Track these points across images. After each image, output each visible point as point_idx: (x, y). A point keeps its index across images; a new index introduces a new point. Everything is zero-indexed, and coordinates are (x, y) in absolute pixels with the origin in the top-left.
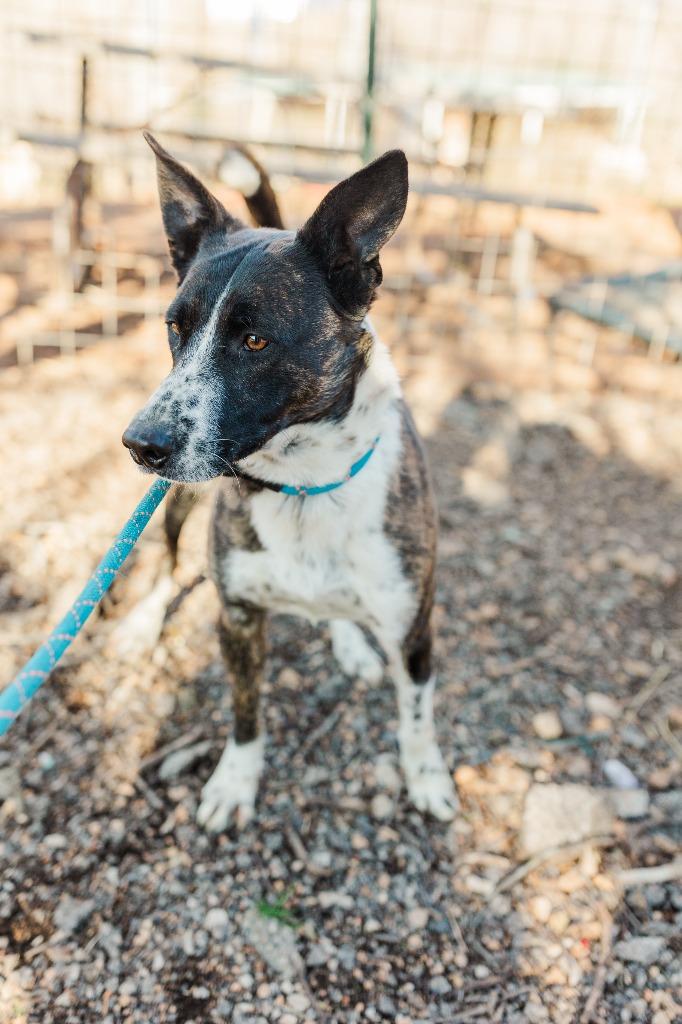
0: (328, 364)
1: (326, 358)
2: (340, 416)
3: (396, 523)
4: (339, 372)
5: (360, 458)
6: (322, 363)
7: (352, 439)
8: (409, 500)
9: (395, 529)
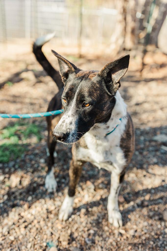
0: (105, 108)
1: (105, 106)
2: (106, 121)
3: (124, 144)
4: (108, 110)
5: (109, 132)
6: (104, 108)
7: (108, 127)
8: (129, 139)
9: (124, 146)
